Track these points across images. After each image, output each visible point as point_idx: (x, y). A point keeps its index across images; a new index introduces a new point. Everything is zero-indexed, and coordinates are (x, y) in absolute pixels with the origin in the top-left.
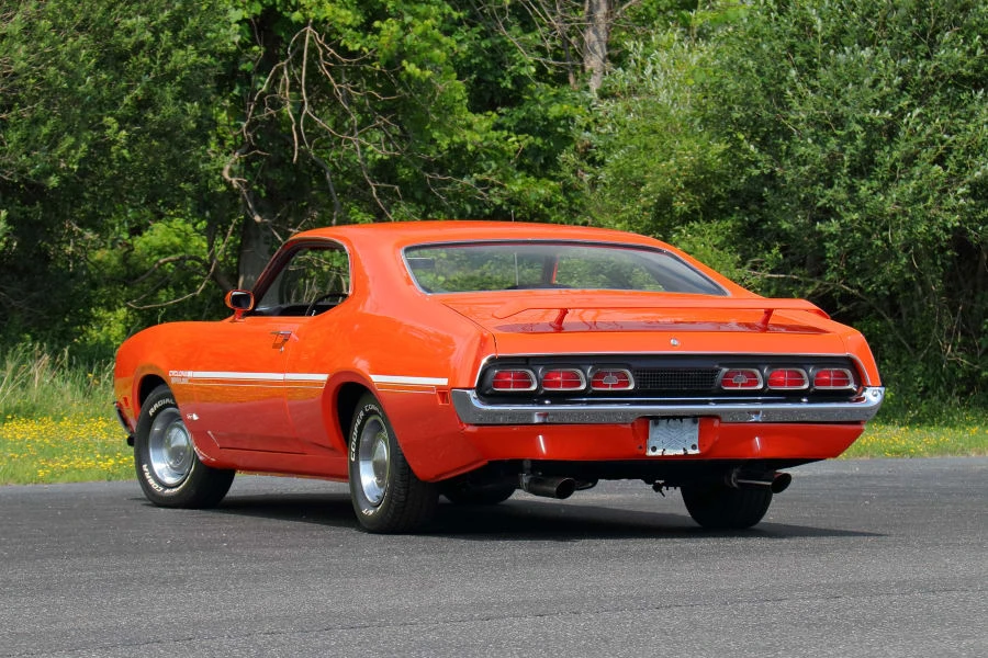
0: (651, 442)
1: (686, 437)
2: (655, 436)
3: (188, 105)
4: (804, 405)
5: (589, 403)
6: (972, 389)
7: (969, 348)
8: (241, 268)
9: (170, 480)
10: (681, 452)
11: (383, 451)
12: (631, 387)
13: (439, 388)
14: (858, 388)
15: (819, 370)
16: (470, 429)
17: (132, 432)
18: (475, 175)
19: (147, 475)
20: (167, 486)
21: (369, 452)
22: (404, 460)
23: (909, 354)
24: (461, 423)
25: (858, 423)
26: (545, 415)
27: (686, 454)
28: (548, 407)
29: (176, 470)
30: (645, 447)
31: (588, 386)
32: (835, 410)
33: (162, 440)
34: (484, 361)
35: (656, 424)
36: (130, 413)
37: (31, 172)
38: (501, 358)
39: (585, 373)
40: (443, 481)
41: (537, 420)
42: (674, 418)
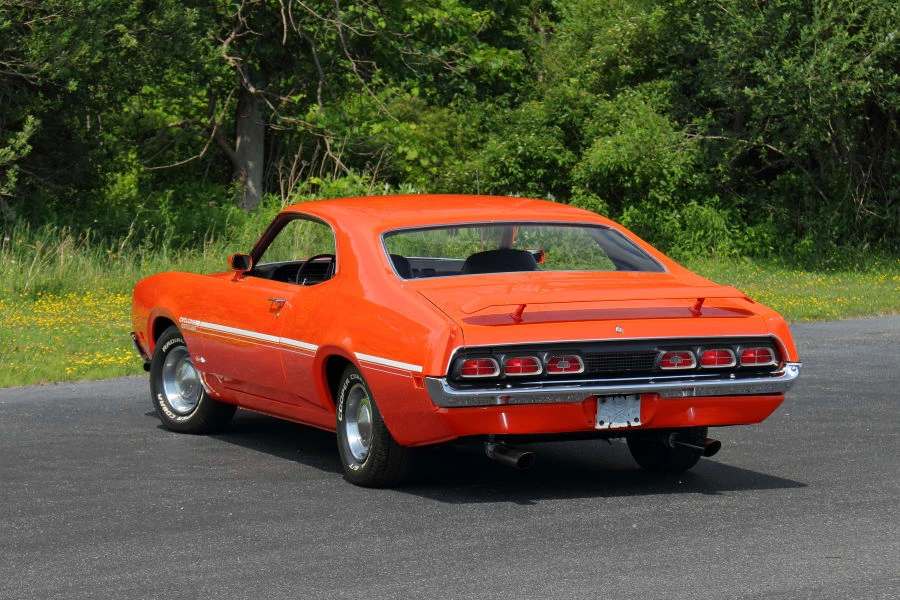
0: (599, 417)
1: (630, 411)
2: (603, 411)
3: (188, 10)
4: (732, 381)
5: (545, 386)
6: (881, 236)
7: (879, 199)
8: (238, 130)
9: (182, 409)
10: (626, 425)
11: (367, 415)
12: (581, 371)
13: (414, 373)
14: (779, 364)
15: (746, 349)
16: (442, 410)
17: (147, 359)
18: (443, 47)
19: (162, 403)
20: (179, 414)
21: (355, 415)
22: (385, 427)
23: (826, 204)
24: (434, 406)
25: (779, 394)
26: (508, 397)
27: (630, 426)
28: (509, 391)
29: (188, 400)
30: (594, 421)
31: (544, 371)
32: (759, 384)
33: (174, 373)
34: (454, 351)
35: (604, 401)
36: (146, 344)
37: (53, 76)
38: (468, 349)
39: (541, 359)
40: (419, 447)
41: (499, 402)
42: (619, 396)
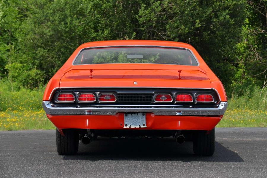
1: (140, 121)
2: (127, 120)
10: (138, 127)
12: (115, 101)
14: (216, 102)
15: (199, 95)
16: (50, 116)
25: (218, 116)
30: (123, 124)
31: (97, 100)
34: (54, 89)
35: (126, 115)
38: (62, 89)
39: (96, 95)
42: (135, 113)
